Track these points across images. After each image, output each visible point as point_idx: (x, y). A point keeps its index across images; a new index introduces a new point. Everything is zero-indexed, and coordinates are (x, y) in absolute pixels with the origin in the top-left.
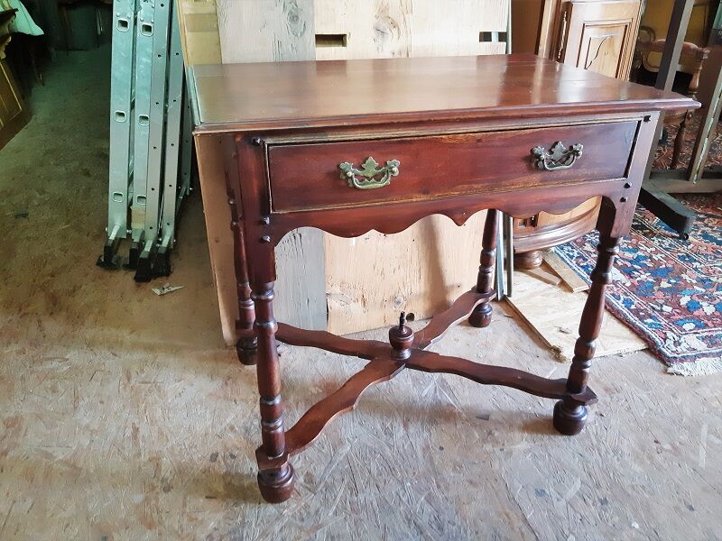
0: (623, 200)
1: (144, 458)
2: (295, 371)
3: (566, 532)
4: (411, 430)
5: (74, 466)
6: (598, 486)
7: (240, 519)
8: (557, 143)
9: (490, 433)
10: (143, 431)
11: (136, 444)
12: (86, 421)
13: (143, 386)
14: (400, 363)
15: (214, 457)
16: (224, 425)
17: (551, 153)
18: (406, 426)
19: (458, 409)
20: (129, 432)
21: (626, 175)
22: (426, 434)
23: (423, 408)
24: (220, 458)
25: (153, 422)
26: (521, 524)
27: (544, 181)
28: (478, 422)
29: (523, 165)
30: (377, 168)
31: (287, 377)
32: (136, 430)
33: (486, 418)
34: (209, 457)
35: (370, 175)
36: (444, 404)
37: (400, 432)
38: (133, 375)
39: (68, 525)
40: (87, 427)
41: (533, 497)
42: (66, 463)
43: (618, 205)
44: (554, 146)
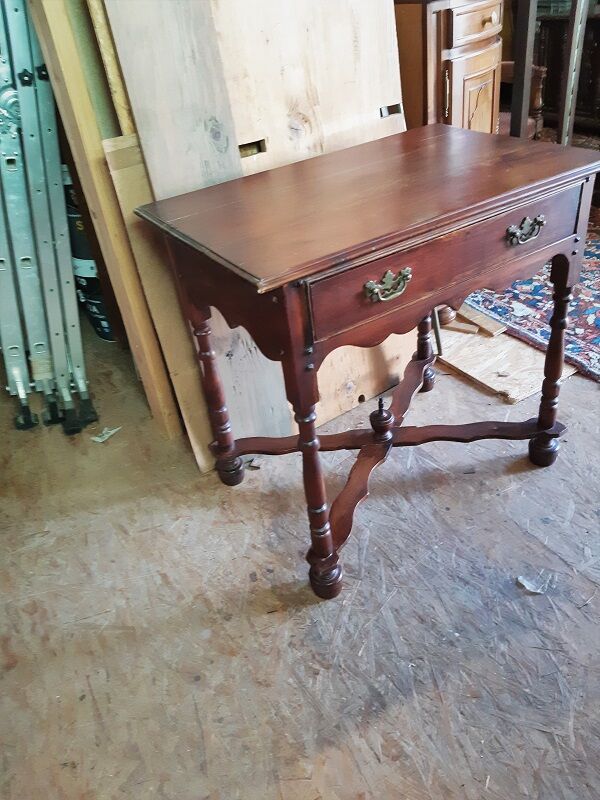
0: (574, 253)
1: (189, 599)
2: (282, 479)
3: (581, 546)
4: (414, 501)
5: (124, 627)
6: (588, 501)
7: (308, 622)
8: (525, 219)
9: (482, 484)
10: (172, 575)
11: (173, 589)
12: (108, 584)
13: (144, 534)
14: (387, 445)
15: (253, 577)
16: (245, 546)
17: (521, 228)
18: (408, 499)
19: (445, 472)
20: (159, 580)
21: (575, 232)
22: (428, 501)
23: (414, 479)
24: (258, 576)
25: (176, 564)
26: (543, 551)
27: (517, 254)
28: (467, 477)
29: (501, 245)
30: (394, 279)
31: (276, 486)
32: (164, 576)
33: (471, 471)
34: (249, 579)
35: (389, 287)
36: (430, 470)
37: (405, 506)
38: (127, 527)
39: (154, 680)
40: (113, 588)
41: (542, 526)
42: (114, 627)
43: (570, 258)
44: (523, 223)
